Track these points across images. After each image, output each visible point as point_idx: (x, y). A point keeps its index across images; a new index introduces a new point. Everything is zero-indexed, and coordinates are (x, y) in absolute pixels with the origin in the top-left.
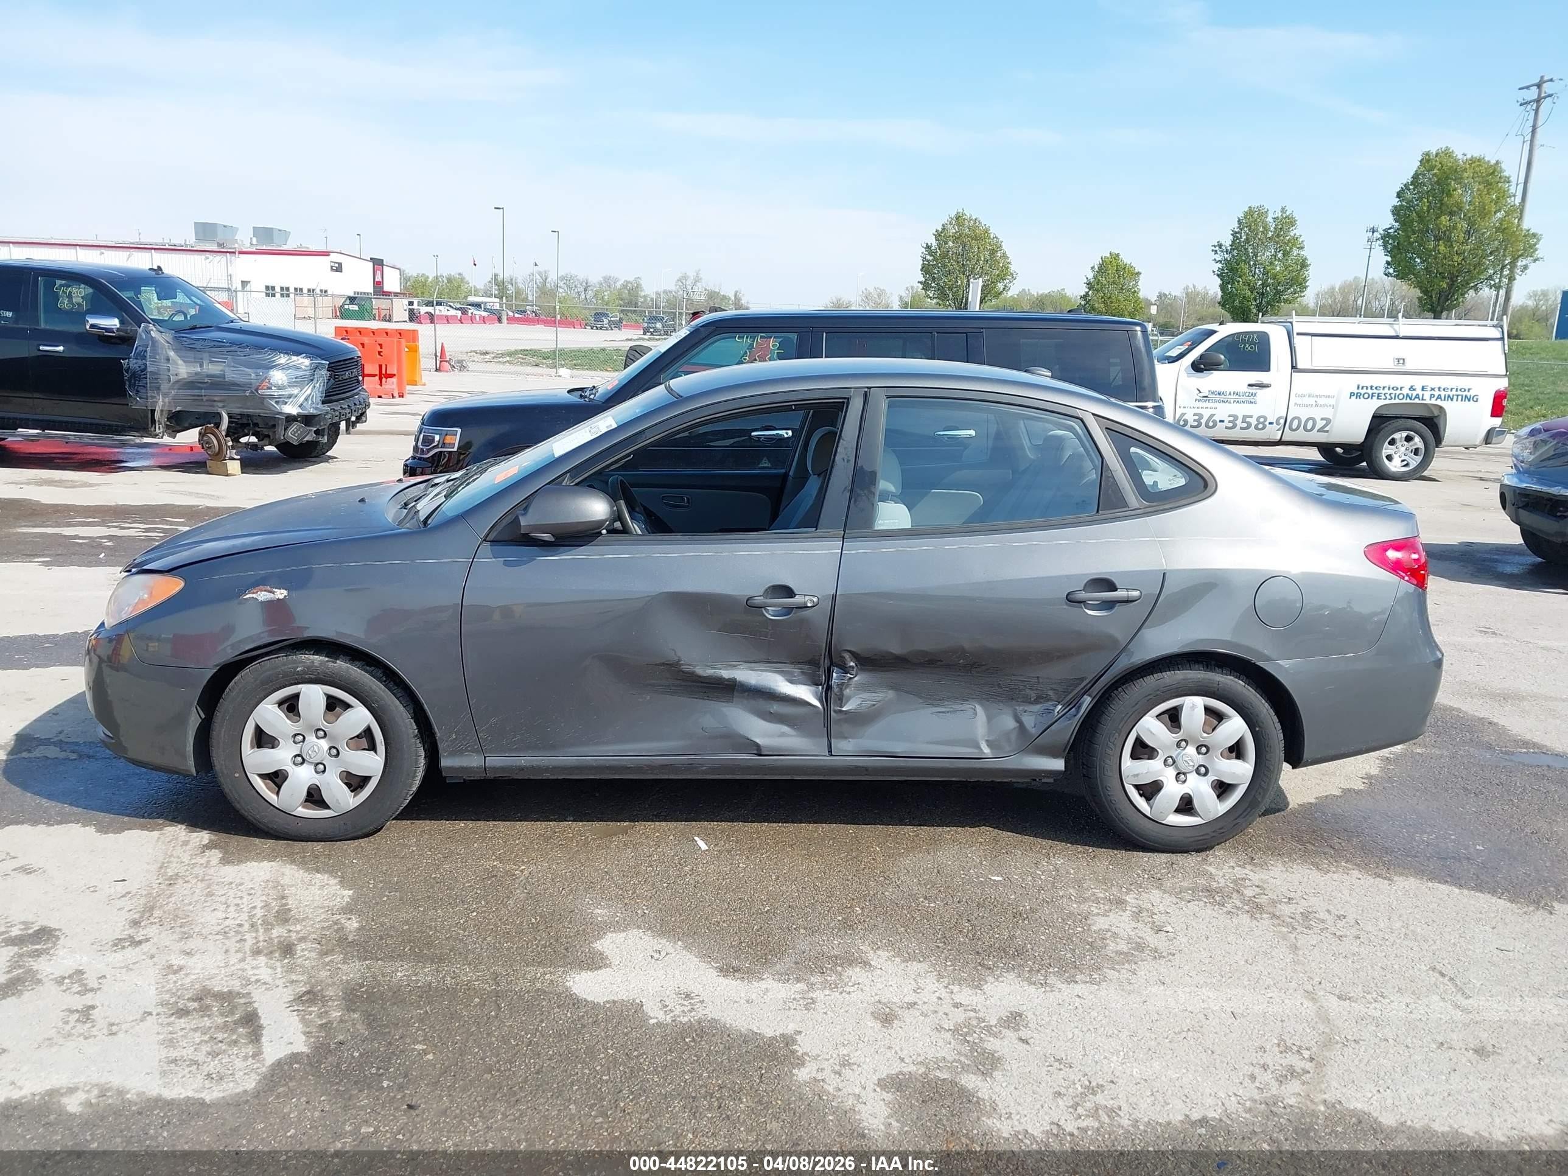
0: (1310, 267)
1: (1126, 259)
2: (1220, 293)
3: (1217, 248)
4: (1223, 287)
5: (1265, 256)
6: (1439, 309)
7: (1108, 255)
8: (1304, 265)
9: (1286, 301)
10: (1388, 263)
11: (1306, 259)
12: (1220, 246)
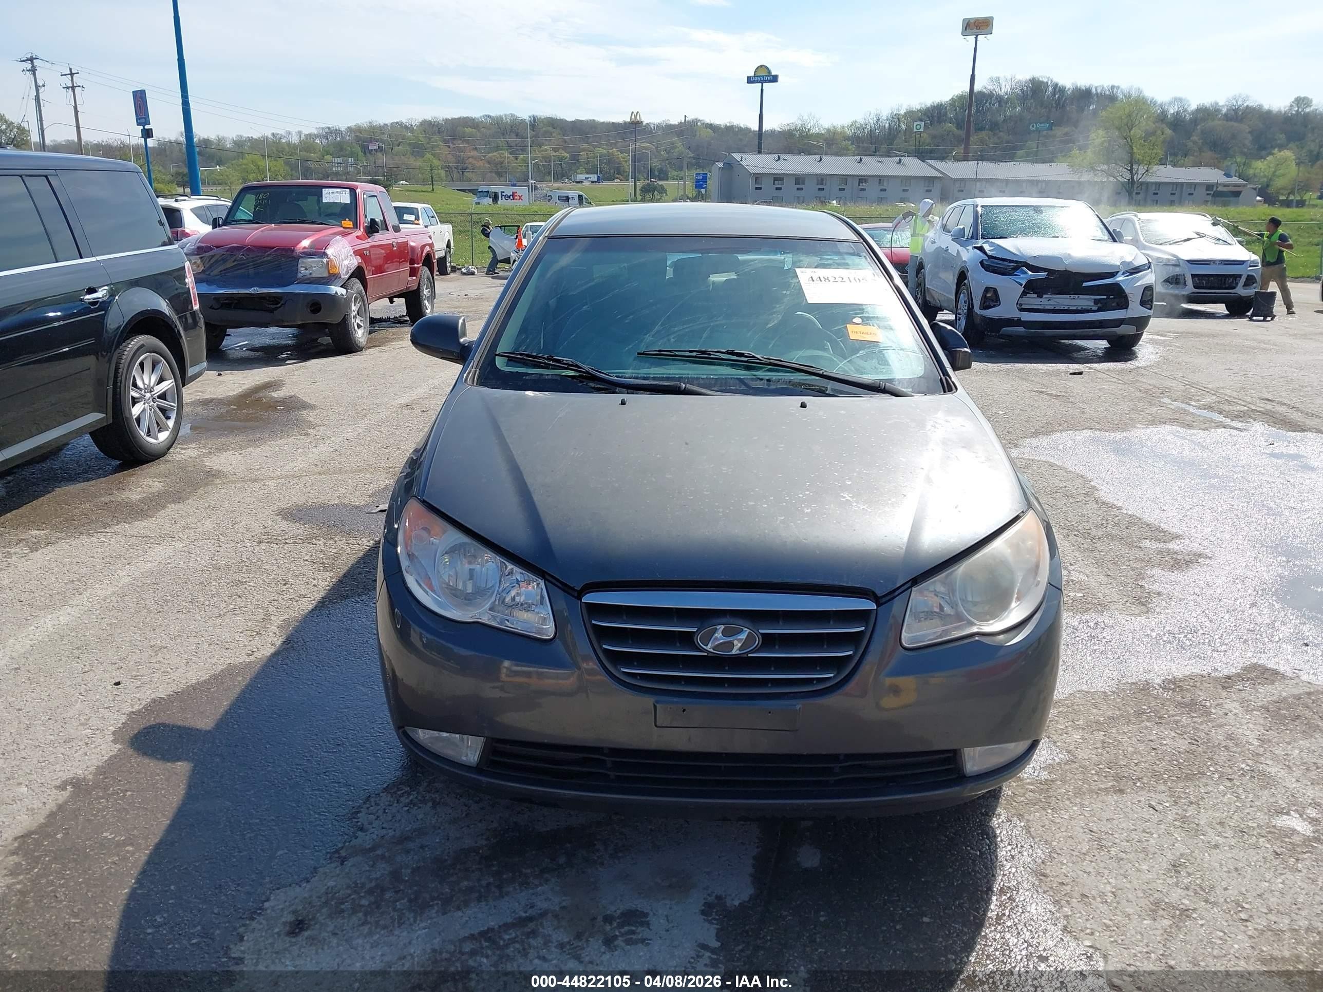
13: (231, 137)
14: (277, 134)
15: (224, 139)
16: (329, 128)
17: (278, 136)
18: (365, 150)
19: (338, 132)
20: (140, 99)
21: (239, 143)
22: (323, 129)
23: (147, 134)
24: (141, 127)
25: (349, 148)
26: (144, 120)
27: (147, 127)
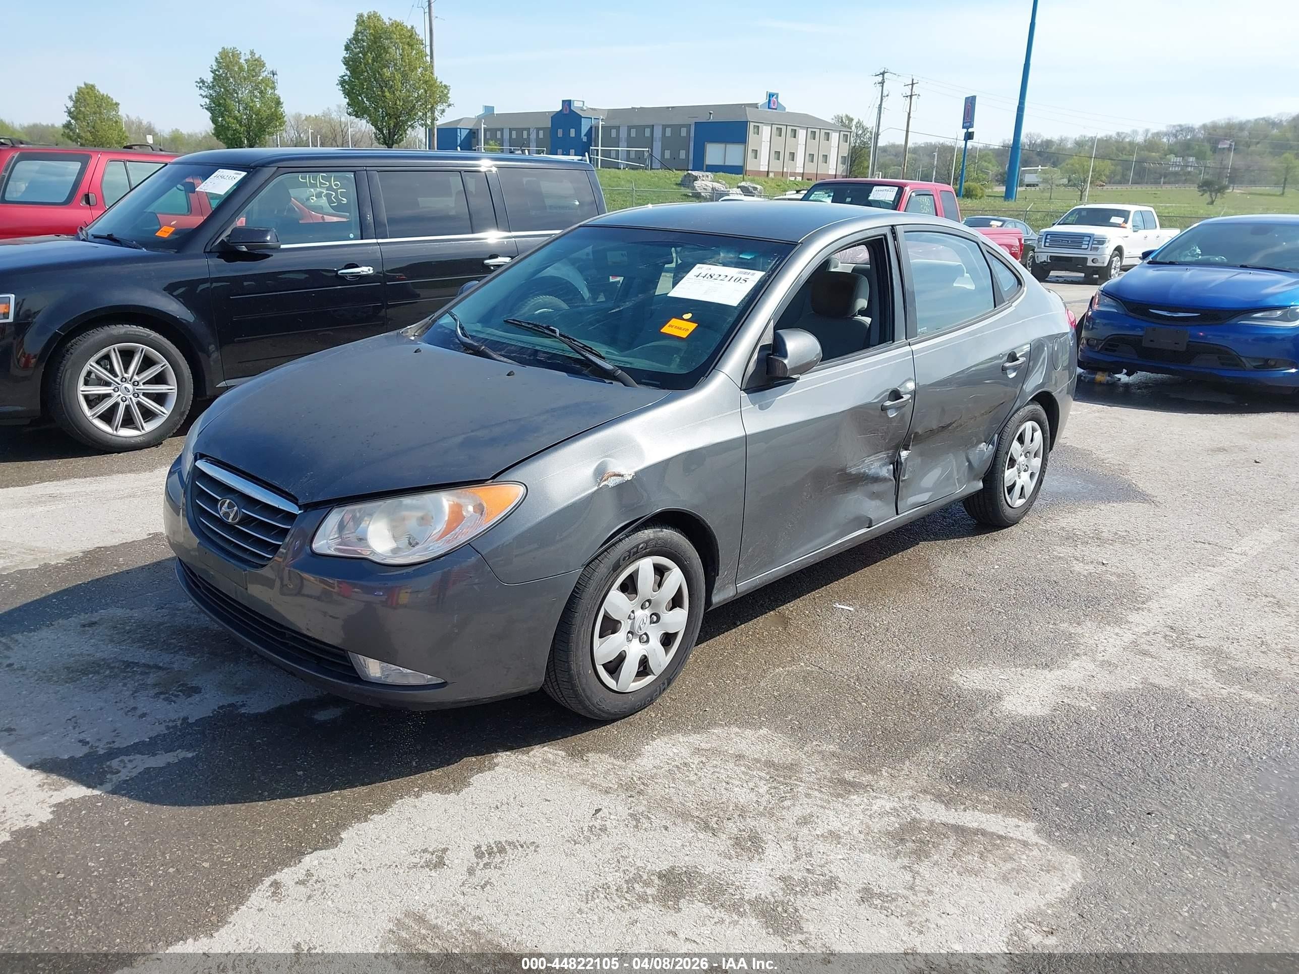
0: (284, 105)
1: (103, 89)
2: (212, 126)
3: (201, 84)
4: (214, 120)
5: (244, 93)
6: (390, 142)
7: (83, 86)
8: (278, 103)
9: (269, 133)
10: (348, 104)
11: (279, 98)
12: (203, 82)
13: (1074, 138)
14: (1122, 133)
15: (1066, 139)
16: (1180, 126)
17: (1123, 136)
18: (1215, 150)
19: (1190, 130)
20: (970, 104)
21: (1080, 144)
22: (1174, 126)
23: (969, 136)
24: (965, 130)
25: (1197, 147)
26: (968, 124)
27: (970, 130)
